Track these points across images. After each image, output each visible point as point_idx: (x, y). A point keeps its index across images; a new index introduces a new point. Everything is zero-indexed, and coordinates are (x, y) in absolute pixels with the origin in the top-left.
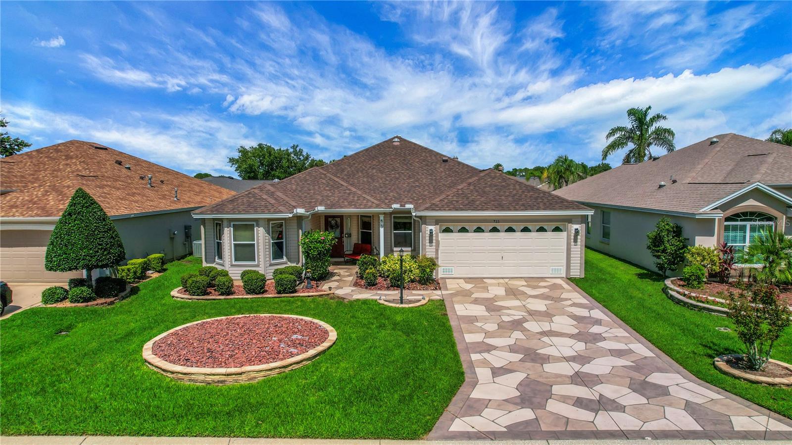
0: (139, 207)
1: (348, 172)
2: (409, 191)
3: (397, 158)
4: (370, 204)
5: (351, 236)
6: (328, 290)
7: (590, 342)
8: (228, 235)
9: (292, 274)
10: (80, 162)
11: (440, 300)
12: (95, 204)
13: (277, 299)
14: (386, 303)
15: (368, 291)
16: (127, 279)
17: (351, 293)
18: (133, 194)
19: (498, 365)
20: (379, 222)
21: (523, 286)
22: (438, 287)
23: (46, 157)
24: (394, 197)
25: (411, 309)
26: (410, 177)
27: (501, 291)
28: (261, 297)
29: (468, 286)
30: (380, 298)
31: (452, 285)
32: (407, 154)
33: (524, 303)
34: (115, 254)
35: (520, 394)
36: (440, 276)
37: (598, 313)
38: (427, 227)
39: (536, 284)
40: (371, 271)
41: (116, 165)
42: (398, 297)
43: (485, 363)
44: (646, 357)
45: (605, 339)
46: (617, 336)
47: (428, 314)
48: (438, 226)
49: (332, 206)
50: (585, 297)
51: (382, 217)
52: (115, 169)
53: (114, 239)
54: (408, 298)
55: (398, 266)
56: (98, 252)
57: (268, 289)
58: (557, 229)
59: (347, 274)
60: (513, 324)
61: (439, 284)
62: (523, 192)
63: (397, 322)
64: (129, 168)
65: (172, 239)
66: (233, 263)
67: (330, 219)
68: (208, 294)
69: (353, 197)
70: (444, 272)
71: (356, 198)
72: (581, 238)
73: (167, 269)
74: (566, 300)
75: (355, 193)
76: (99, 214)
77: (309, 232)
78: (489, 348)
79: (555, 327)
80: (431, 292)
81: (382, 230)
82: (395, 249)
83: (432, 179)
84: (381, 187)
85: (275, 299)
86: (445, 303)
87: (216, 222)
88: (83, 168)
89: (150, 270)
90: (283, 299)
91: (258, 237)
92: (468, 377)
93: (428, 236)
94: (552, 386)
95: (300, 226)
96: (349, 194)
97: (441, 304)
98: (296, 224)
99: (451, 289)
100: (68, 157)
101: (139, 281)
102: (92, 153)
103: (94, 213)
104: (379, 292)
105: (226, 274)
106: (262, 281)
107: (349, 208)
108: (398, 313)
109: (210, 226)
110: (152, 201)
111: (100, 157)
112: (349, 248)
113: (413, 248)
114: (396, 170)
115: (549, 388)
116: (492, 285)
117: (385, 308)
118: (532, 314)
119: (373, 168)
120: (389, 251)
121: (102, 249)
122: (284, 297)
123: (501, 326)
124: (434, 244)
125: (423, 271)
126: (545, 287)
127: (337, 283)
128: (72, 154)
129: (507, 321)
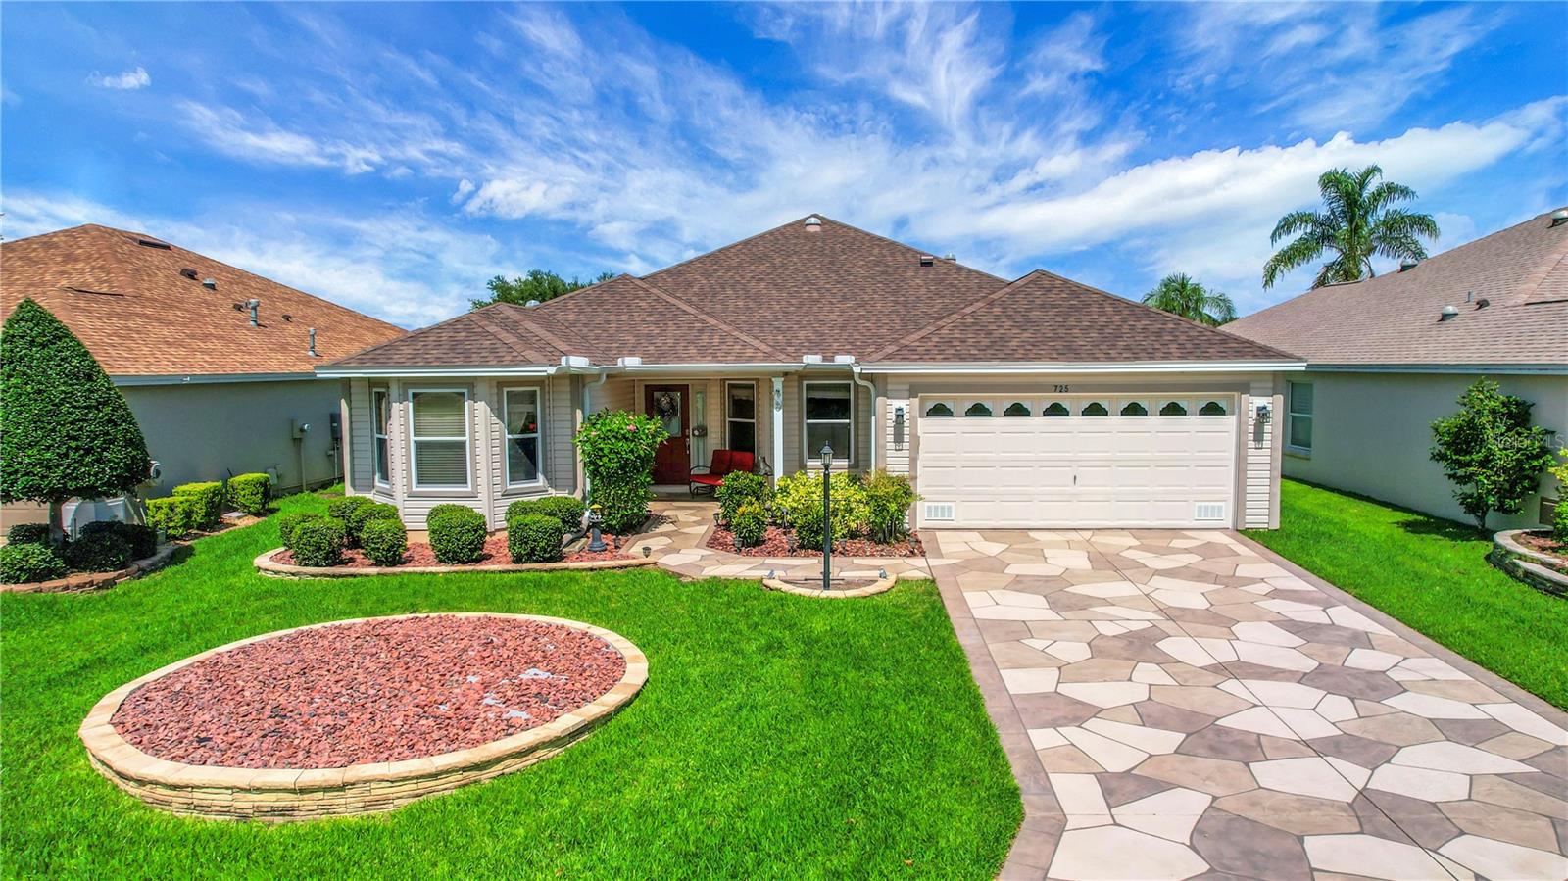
0: (210, 363)
1: (701, 288)
2: (843, 328)
3: (815, 259)
4: (749, 352)
5: (706, 435)
6: (642, 554)
7: (1363, 695)
8: (401, 417)
9: (552, 514)
10: (94, 268)
11: (926, 580)
12: (67, 340)
13: (511, 575)
14: (786, 587)
15: (741, 558)
16: (169, 528)
17: (700, 563)
18: (206, 337)
19: (1116, 764)
20: (772, 399)
21: (1130, 547)
22: (916, 549)
23: (20, 258)
24: (810, 341)
25: (852, 604)
26: (844, 298)
27: (1079, 561)
28: (472, 572)
29: (994, 548)
30: (772, 573)
31: (952, 546)
32: (838, 250)
33: (1146, 589)
34: (117, 463)
35: (1208, 867)
36: (921, 524)
37: (1349, 615)
38: (889, 401)
39: (1162, 543)
40: (750, 509)
41: (182, 278)
42: (817, 573)
43: (1077, 760)
44: (1557, 747)
45: (1401, 688)
46: (1434, 680)
47: (898, 616)
48: (917, 399)
49: (661, 356)
50: (1299, 576)
51: (778, 384)
52: (176, 286)
53: (115, 425)
54: (842, 575)
55: (817, 496)
56: (66, 455)
57: (494, 553)
58: (1213, 409)
59: (694, 519)
60: (1131, 643)
61: (918, 541)
62: (1124, 320)
63: (814, 636)
64: (212, 287)
65: (297, 441)
66: (414, 489)
67: (657, 394)
68: (344, 563)
69: (711, 337)
70: (929, 514)
71: (716, 341)
72: (1274, 429)
73: (278, 510)
74: (1253, 581)
75: (714, 330)
76: (75, 362)
77: (598, 415)
78: (1081, 714)
79: (1249, 654)
80: (900, 560)
81: (778, 415)
82: (810, 463)
83: (896, 302)
84: (778, 320)
85: (505, 575)
86: (940, 589)
87: (375, 390)
88: (97, 281)
89: (235, 509)
90: (524, 575)
91: (473, 425)
92: (1031, 803)
93: (890, 424)
94: (1301, 839)
95: (577, 401)
96: (701, 331)
97: (930, 588)
98: (569, 396)
99: (950, 555)
100: (69, 258)
101: (202, 535)
102: (127, 252)
103: (62, 359)
104: (770, 560)
105: (391, 514)
106: (476, 531)
107: (698, 361)
108: (817, 612)
109: (361, 397)
110: (250, 354)
111: (146, 261)
112: (701, 460)
113: (852, 462)
114: (814, 284)
115: (1291, 844)
116: (1052, 545)
117: (783, 599)
118: (1175, 615)
119: (762, 280)
120: (796, 466)
121: (77, 449)
122: (529, 571)
123: (1098, 648)
124: (906, 445)
125: (881, 509)
126: (1187, 551)
127: (666, 541)
128: (80, 251)
129: (1111, 634)
